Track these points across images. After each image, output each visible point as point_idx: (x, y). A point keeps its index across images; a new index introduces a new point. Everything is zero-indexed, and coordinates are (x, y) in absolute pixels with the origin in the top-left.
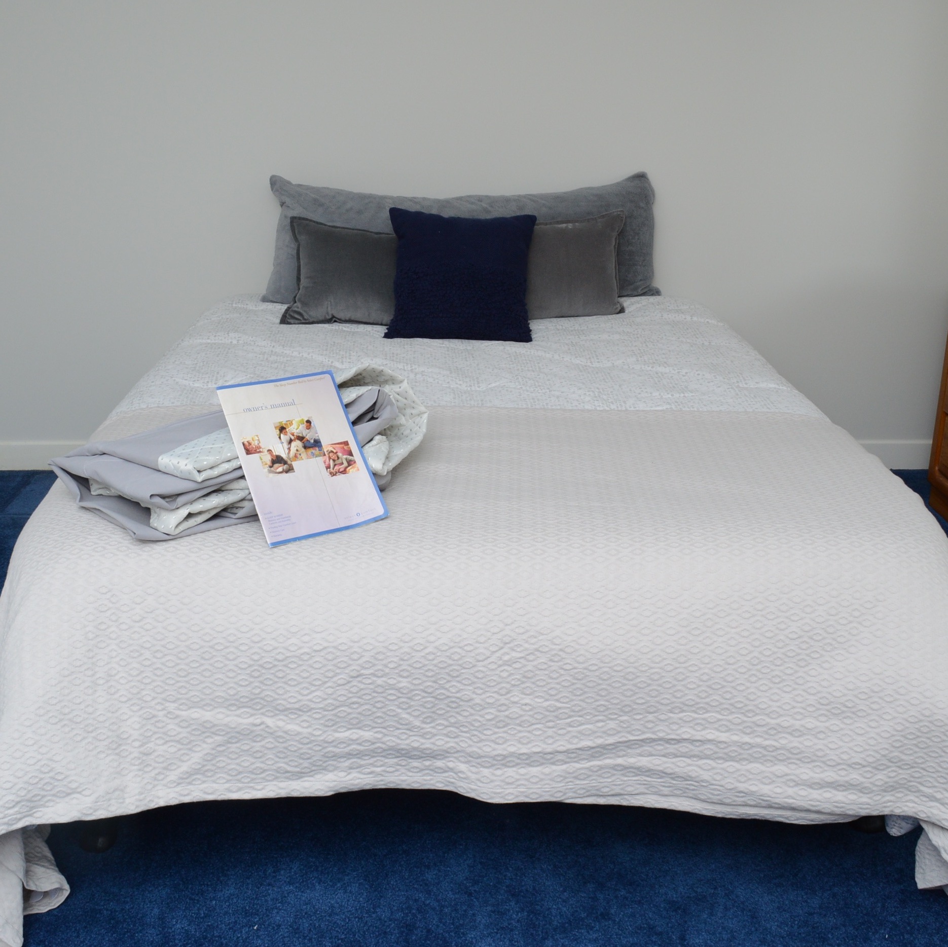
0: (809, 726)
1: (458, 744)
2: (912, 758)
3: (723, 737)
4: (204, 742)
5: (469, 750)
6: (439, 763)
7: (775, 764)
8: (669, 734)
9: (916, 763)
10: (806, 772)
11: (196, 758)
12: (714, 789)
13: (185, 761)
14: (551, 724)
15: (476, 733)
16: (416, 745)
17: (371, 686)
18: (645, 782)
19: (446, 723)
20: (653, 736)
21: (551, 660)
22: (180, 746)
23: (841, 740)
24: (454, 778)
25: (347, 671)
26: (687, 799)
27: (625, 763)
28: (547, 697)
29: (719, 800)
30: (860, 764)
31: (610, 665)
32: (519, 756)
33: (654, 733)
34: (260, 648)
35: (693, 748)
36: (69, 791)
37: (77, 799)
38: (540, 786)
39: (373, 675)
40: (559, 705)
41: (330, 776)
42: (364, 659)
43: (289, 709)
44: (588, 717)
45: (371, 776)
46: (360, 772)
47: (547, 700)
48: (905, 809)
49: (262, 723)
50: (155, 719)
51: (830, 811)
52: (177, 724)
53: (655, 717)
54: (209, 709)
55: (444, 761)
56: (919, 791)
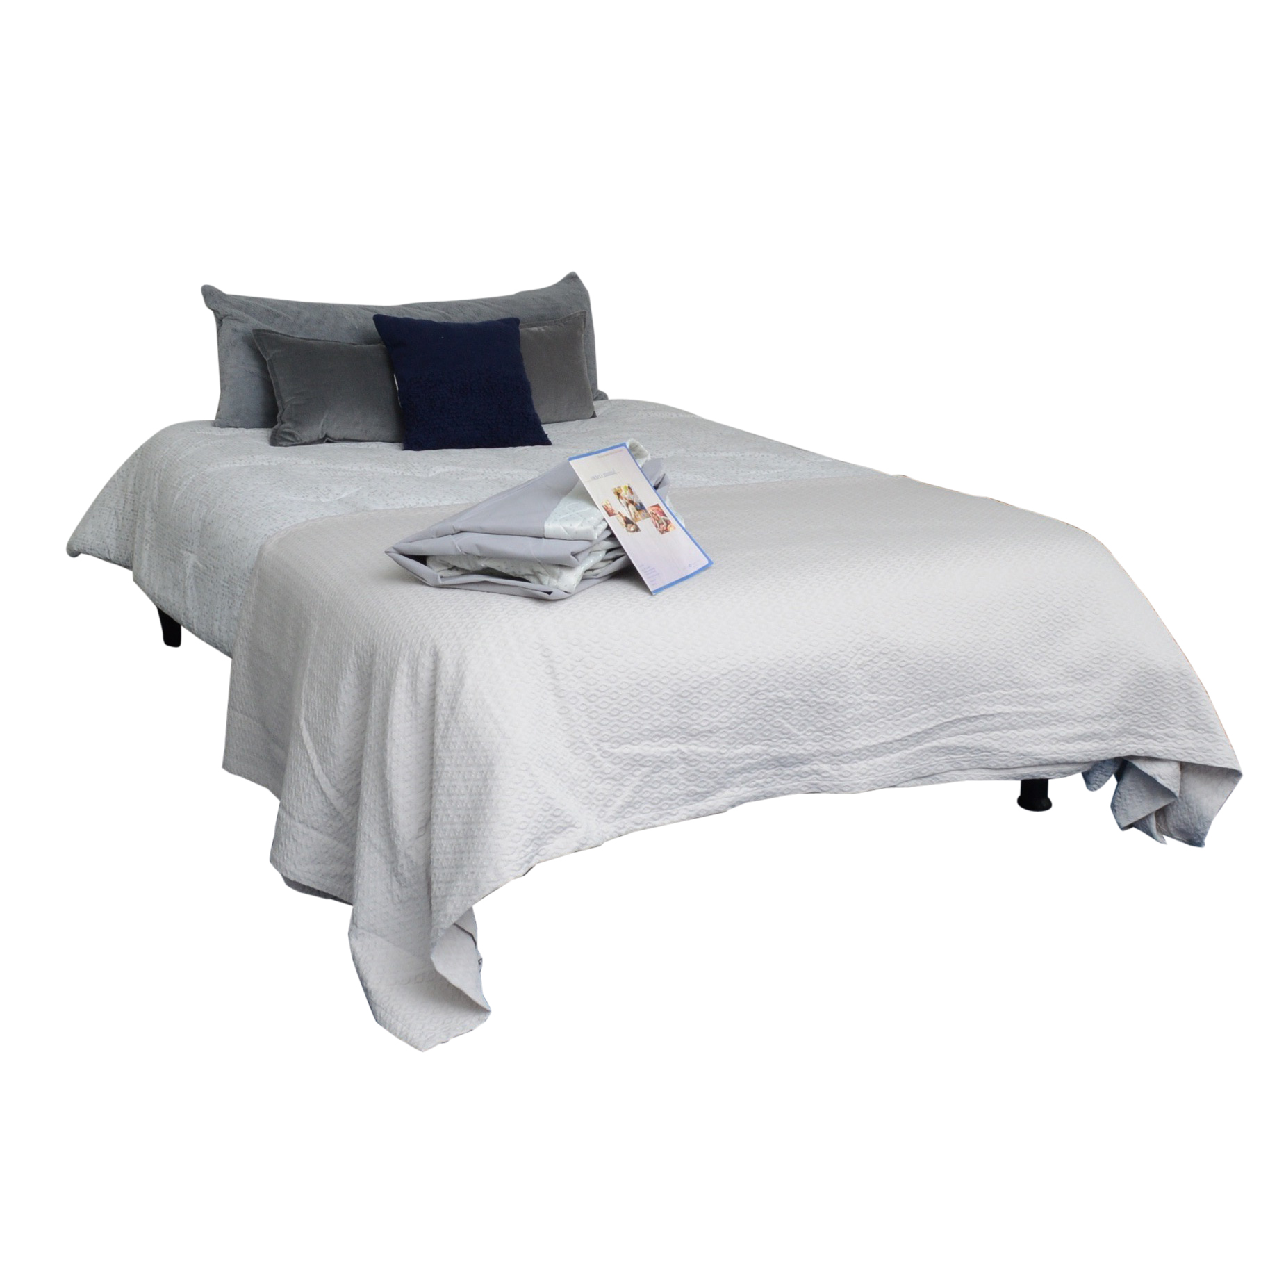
0: (1062, 691)
1: (823, 747)
2: (1133, 705)
3: (1007, 709)
4: (633, 776)
5: (832, 750)
6: (806, 768)
7: (1041, 727)
8: (970, 713)
9: (1136, 709)
10: (1063, 730)
11: (627, 791)
12: (1002, 756)
13: (618, 797)
14: (890, 717)
15: (838, 733)
16: (792, 752)
17: (765, 702)
18: (951, 760)
19: (814, 729)
20: (960, 717)
21: (892, 660)
22: (614, 783)
23: (1084, 699)
24: (818, 780)
25: (747, 690)
26: (980, 770)
27: (938, 744)
28: (888, 693)
29: (1005, 765)
30: (1100, 716)
31: (932, 658)
32: (867, 748)
33: (960, 714)
34: (679, 679)
35: (986, 722)
36: (565, 825)
37: (571, 831)
38: (884, 774)
39: (767, 690)
40: (896, 698)
41: (727, 792)
42: (760, 677)
43: (701, 732)
44: (916, 707)
45: (755, 788)
46: (748, 786)
47: (888, 696)
48: (1128, 749)
49: (678, 750)
50: (594, 760)
51: (1081, 760)
52: (611, 762)
53: (961, 699)
54: (636, 743)
55: (809, 766)
56: (1138, 732)
